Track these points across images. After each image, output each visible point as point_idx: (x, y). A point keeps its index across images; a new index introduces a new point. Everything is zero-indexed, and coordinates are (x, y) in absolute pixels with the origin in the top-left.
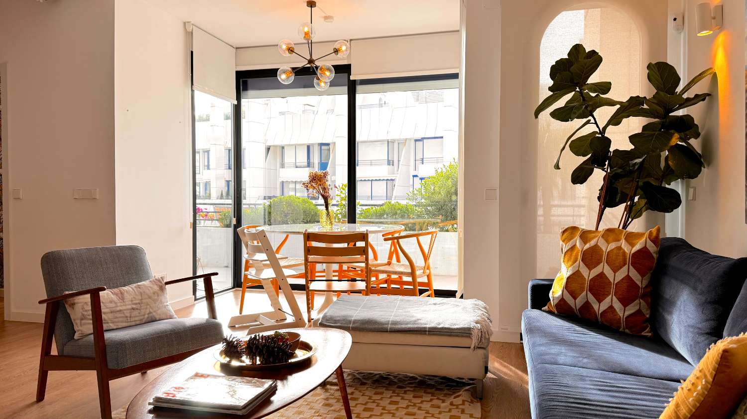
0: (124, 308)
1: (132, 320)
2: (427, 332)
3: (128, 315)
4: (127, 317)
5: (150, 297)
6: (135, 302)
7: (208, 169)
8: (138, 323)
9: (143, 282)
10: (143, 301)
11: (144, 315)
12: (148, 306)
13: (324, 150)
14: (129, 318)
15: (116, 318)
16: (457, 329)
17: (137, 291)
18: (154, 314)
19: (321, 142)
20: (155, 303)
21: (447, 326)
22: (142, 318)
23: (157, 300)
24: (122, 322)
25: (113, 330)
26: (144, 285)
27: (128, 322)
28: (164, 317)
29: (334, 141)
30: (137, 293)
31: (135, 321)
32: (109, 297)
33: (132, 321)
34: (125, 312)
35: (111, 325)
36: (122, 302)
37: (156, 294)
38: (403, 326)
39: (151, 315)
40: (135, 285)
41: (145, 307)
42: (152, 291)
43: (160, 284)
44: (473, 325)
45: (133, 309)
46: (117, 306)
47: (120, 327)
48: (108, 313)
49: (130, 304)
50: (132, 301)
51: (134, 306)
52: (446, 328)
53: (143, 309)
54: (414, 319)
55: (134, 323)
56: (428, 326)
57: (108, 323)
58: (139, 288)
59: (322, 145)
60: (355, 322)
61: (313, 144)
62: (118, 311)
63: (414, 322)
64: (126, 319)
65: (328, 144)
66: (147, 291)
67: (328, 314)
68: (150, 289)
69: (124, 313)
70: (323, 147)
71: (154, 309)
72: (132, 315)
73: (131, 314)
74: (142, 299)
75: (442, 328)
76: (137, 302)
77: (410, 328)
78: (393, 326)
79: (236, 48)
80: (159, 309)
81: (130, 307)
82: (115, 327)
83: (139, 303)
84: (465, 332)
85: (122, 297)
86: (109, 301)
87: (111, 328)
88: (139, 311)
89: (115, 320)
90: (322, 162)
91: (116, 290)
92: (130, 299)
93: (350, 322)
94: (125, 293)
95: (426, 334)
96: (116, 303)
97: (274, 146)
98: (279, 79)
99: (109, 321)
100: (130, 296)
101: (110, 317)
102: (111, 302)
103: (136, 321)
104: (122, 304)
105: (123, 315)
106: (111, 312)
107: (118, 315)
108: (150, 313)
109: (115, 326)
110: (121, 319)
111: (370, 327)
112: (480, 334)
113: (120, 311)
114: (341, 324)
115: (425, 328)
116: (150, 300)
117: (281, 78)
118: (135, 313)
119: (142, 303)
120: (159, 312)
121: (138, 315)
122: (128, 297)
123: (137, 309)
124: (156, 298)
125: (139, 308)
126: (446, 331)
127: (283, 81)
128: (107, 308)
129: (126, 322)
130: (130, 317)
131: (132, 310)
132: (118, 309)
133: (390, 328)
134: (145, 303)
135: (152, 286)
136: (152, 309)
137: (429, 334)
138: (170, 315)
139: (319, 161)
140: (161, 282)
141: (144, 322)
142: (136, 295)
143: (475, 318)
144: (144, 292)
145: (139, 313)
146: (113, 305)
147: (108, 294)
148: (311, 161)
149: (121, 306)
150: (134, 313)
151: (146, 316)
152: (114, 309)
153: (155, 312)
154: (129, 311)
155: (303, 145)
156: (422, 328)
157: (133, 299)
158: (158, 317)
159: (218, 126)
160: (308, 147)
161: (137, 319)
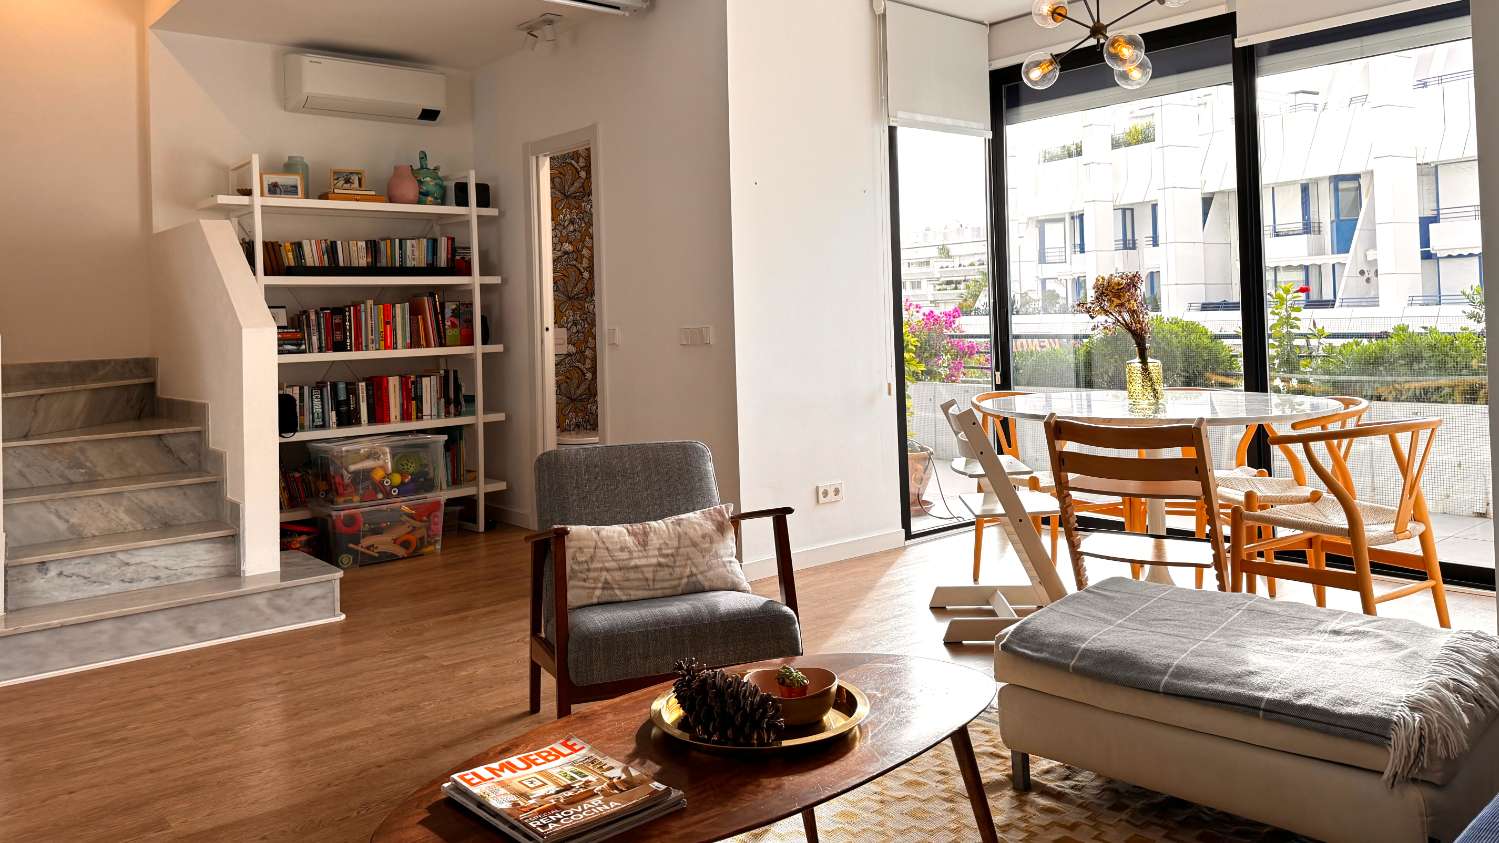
0: (643, 562)
1: (656, 587)
2: (1261, 713)
3: (650, 575)
4: (647, 580)
5: (695, 545)
6: (665, 552)
7: (1082, 251)
8: (668, 592)
9: (691, 514)
10: (682, 550)
11: (681, 578)
12: (689, 562)
13: (1343, 190)
14: (651, 583)
15: (628, 580)
16: (1350, 717)
17: (674, 530)
18: (700, 577)
19: (1335, 173)
20: (704, 557)
21: (1321, 704)
22: (676, 583)
23: (708, 551)
24: (637, 588)
25: (621, 602)
26: (688, 519)
27: (650, 590)
28: (719, 584)
29: (1369, 168)
30: (673, 536)
31: (662, 589)
32: (622, 538)
33: (657, 589)
34: (645, 569)
35: (618, 592)
36: (641, 551)
37: (708, 539)
38: (1201, 685)
39: (694, 579)
40: (673, 518)
41: (684, 563)
42: (700, 533)
43: (719, 518)
44: (1401, 712)
45: (660, 565)
46: (631, 559)
47: (633, 598)
48: (613, 570)
49: (654, 556)
50: (660, 549)
51: (662, 560)
52: (1315, 710)
53: (679, 566)
54: (1238, 669)
55: (659, 592)
56: (1267, 695)
57: (612, 588)
58: (679, 525)
59: (1337, 179)
60: (1086, 653)
61: (1316, 181)
62: (632, 568)
63: (1236, 679)
64: (645, 583)
65: (1356, 177)
66: (691, 532)
67: (1029, 626)
68: (698, 528)
69: (642, 572)
70: (1342, 185)
71: (701, 569)
72: (657, 578)
73: (654, 576)
74: (679, 548)
75: (1307, 708)
76: (669, 551)
77: (1216, 693)
78: (1175, 681)
79: (991, 25)
80: (710, 568)
81: (654, 561)
82: (624, 598)
83: (672, 555)
84: (1372, 730)
85: (643, 541)
86: (618, 547)
87: (617, 599)
88: (671, 570)
89: (627, 584)
90: (1341, 218)
91: (638, 527)
92: (658, 546)
93: (1074, 652)
94: (652, 535)
95: (1258, 716)
96: (630, 552)
97: (1222, 192)
98: (1025, 80)
99: (615, 586)
100: (658, 539)
101: (617, 578)
102: (622, 549)
103: (665, 588)
104: (641, 554)
105: (640, 576)
106: (620, 569)
107: (632, 575)
108: (692, 575)
109: (624, 595)
110: (636, 583)
111: (1120, 674)
112: (1415, 744)
113: (636, 567)
114: (1052, 654)
115: (1259, 699)
116: (693, 549)
117: (1028, 78)
118: (664, 573)
119: (678, 555)
120: (710, 574)
121: (668, 577)
122: (654, 541)
123: (668, 566)
124: (707, 545)
125: (670, 564)
126: (1315, 717)
127: (1035, 83)
128: (613, 560)
129: (645, 589)
130: (654, 580)
131: (659, 569)
132: (633, 563)
133: (1165, 686)
134: (683, 555)
135: (702, 522)
136: (696, 567)
137: (1265, 718)
138: (733, 583)
139: (1333, 218)
140: (723, 516)
141: (680, 592)
142: (670, 539)
143: (1412, 692)
144: (686, 534)
145: (671, 574)
146: (625, 555)
147: (620, 533)
148: (1314, 217)
149: (639, 558)
150: (662, 573)
151: (685, 580)
152: (626, 562)
153: (701, 573)
154: (651, 569)
155: (1293, 183)
156: (1250, 698)
157: (663, 547)
158: (707, 584)
159: (1099, 164)
160: (1305, 189)
161: (666, 584)
